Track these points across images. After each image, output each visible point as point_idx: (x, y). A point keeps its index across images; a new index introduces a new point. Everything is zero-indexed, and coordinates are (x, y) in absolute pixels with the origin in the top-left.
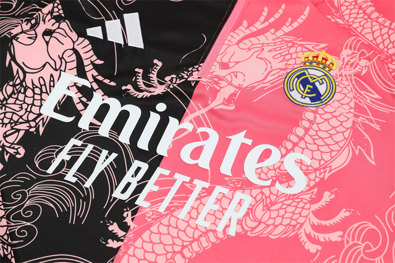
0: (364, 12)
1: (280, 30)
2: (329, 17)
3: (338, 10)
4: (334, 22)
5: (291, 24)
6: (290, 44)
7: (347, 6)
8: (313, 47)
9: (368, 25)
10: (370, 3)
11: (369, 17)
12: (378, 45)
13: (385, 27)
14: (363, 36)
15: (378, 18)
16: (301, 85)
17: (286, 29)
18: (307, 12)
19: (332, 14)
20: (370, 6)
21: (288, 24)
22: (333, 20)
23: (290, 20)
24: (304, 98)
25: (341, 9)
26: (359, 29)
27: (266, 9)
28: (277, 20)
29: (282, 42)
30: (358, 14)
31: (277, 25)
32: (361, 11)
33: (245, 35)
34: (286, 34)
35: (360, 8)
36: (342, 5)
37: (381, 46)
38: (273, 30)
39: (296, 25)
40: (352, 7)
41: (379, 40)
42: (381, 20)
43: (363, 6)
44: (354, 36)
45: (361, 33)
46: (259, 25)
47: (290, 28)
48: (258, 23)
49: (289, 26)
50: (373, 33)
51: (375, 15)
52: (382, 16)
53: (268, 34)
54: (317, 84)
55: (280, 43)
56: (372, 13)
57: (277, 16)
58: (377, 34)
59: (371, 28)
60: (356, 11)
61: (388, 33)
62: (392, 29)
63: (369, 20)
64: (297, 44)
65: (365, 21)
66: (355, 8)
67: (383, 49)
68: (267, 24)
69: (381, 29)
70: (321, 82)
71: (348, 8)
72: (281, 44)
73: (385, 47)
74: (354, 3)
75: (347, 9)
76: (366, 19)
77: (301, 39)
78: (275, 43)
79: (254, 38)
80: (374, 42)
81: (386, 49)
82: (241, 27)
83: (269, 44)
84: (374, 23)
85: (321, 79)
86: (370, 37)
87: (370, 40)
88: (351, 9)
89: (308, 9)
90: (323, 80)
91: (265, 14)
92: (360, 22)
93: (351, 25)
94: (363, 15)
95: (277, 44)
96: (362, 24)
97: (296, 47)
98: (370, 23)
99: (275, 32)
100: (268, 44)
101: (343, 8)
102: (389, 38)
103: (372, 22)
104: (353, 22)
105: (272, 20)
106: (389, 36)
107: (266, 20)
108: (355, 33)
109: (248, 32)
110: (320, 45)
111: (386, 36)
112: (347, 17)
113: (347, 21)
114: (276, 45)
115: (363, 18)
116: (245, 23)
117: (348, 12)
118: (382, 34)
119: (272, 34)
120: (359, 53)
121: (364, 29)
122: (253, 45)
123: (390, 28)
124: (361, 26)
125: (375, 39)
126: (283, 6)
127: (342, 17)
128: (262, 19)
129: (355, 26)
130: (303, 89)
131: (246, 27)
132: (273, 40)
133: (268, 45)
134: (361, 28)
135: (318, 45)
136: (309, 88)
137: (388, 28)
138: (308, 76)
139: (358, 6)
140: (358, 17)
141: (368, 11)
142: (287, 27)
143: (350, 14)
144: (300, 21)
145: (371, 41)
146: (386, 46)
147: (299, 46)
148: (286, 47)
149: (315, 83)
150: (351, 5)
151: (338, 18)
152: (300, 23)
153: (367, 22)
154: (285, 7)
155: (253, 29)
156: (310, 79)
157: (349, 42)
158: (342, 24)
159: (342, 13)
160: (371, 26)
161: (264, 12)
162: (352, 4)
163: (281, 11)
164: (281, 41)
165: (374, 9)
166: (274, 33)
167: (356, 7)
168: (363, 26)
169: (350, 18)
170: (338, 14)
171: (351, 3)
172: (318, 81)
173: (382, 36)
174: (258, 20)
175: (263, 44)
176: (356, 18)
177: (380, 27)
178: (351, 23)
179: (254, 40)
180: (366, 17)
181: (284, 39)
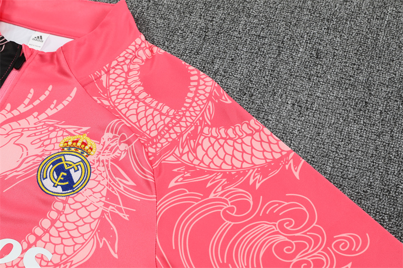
0: (133, 93)
1: (44, 113)
2: (95, 98)
3: (106, 90)
4: (99, 104)
5: (55, 107)
6: (51, 128)
7: (116, 86)
8: (74, 131)
9: (135, 106)
10: (139, 83)
11: (137, 98)
12: (141, 127)
13: (151, 107)
14: (127, 118)
15: (145, 98)
16: (55, 173)
17: (50, 112)
18: (73, 94)
19: (99, 96)
20: (139, 86)
21: (52, 106)
22: (99, 102)
23: (55, 102)
24: (56, 187)
25: (109, 90)
26: (124, 111)
27: (32, 91)
28: (42, 102)
29: (44, 126)
30: (126, 94)
31: (41, 109)
32: (129, 91)
33: (5, 119)
34: (49, 118)
35: (129, 88)
36: (111, 85)
37: (144, 129)
38: (36, 114)
39: (60, 107)
40: (121, 87)
41: (143, 122)
42: (148, 101)
43: (132, 86)
44: (118, 118)
45: (125, 115)
46: (22, 109)
47: (55, 111)
48: (23, 106)
49: (54, 108)
50: (137, 114)
51: (144, 94)
52: (150, 96)
53: (30, 118)
54: (72, 171)
55: (41, 127)
56: (140, 93)
57: (43, 98)
58: (141, 115)
59: (137, 109)
60: (124, 91)
61: (152, 114)
62: (157, 110)
63: (136, 101)
64: (59, 128)
65: (132, 102)
66: (124, 88)
67: (145, 132)
68: (31, 106)
69: (146, 110)
70: (76, 169)
71: (117, 88)
72: (43, 128)
73: (148, 130)
74: (124, 83)
75: (116, 89)
76: (134, 100)
77: (63, 122)
78: (36, 127)
79: (15, 122)
80: (137, 124)
81: (148, 132)
82: (4, 110)
83: (30, 129)
84: (141, 104)
85: (77, 166)
86: (134, 119)
87: (134, 122)
88: (120, 90)
89: (75, 89)
90: (79, 167)
91: (30, 96)
92: (126, 103)
93: (116, 107)
94: (131, 95)
95: (38, 128)
96: (128, 106)
97: (58, 131)
98: (137, 103)
99: (38, 115)
100: (28, 128)
101: (112, 89)
102: (153, 120)
103: (138, 103)
104: (119, 103)
105: (37, 103)
106: (153, 117)
107: (31, 103)
108: (119, 115)
109: (9, 116)
110: (82, 129)
111: (150, 118)
112: (114, 98)
113: (114, 103)
114: (37, 129)
115: (130, 98)
116: (8, 107)
117: (116, 92)
118: (147, 115)
119: (35, 118)
120: (120, 136)
121: (129, 110)
122: (12, 130)
123: (155, 109)
124: (126, 107)
125: (139, 121)
126: (50, 88)
127: (109, 98)
128: (27, 101)
129: (120, 107)
130: (56, 177)
131: (9, 110)
132: (35, 124)
133: (29, 130)
134: (127, 109)
135: (79, 129)
136: (63, 176)
137: (153, 109)
138: (64, 162)
139: (127, 85)
140: (125, 97)
141: (136, 92)
142: (51, 109)
143: (118, 94)
144: (66, 103)
145: (135, 123)
146: (149, 128)
147: (60, 130)
148: (47, 131)
149: (70, 170)
150: (120, 85)
151: (105, 99)
152: (65, 105)
153: (134, 103)
154: (52, 89)
155: (16, 113)
156: (66, 166)
157: (110, 125)
158: (107, 106)
159: (110, 93)
160: (136, 108)
161: (30, 94)
162: (122, 83)
163: (47, 93)
164: (42, 126)
165: (142, 88)
166: (37, 117)
167: (126, 86)
168: (128, 108)
169: (117, 98)
170: (106, 95)
171: (120, 83)
172: (73, 167)
173: (146, 117)
174: (22, 102)
175: (23, 129)
176: (123, 99)
177: (146, 108)
178: (116, 105)
179: (14, 125)
180: (134, 97)
181: (46, 123)
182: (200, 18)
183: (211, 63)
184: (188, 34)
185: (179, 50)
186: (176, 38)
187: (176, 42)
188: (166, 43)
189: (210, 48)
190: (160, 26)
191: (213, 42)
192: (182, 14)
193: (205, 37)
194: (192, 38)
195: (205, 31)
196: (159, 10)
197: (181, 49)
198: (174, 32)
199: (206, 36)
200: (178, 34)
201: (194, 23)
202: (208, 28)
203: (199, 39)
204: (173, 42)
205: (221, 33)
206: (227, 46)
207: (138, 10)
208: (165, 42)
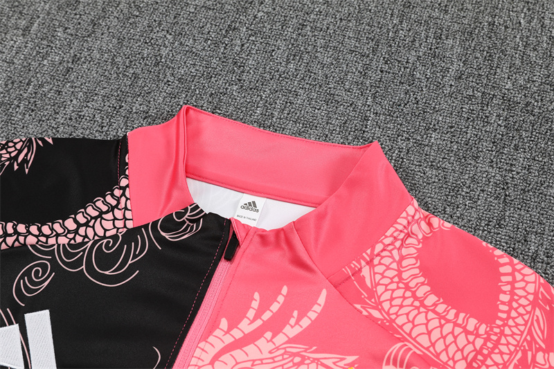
0: (414, 296)
1: (281, 334)
2: (358, 306)
3: (372, 293)
4: (366, 316)
5: (297, 323)
6: (297, 360)
7: (386, 285)
8: (334, 363)
9: (421, 319)
10: (422, 279)
11: (422, 305)
12: (438, 355)
13: (448, 321)
14: (414, 339)
15: (435, 305)
17: (291, 331)
18: (322, 299)
19: (362, 302)
20: (423, 284)
21: (292, 321)
22: (365, 313)
23: (295, 313)
25: (376, 291)
26: (407, 328)
27: (257, 296)
28: (275, 315)
29: (285, 356)
30: (404, 298)
31: (275, 326)
32: (408, 294)
33: (224, 345)
34: (290, 341)
35: (407, 288)
36: (379, 284)
37: (444, 357)
38: (268, 335)
39: (305, 322)
40: (394, 286)
41: (440, 346)
42: (441, 308)
43: (412, 284)
44: (399, 340)
45: (410, 335)
46: (246, 327)
47: (297, 330)
48: (245, 321)
49: (295, 324)
50: (429, 333)
51: (431, 299)
52: (442, 300)
53: (261, 342)
55: (280, 358)
56: (426, 296)
57: (275, 307)
58: (436, 335)
59: (426, 325)
60: (399, 293)
61: (452, 333)
62: (459, 326)
63: (422, 309)
64: (309, 358)
65: (416, 312)
66: (398, 288)
67: (446, 363)
68: (259, 323)
69: (441, 326)
71: (388, 288)
72: (284, 359)
73: (449, 359)
74: (396, 279)
75: (386, 290)
76: (417, 308)
77: (314, 348)
78: (272, 358)
79: (239, 351)
80: (431, 349)
81: (451, 363)
82: (218, 330)
83: (264, 361)
84: (431, 315)
86: (424, 340)
87: (426, 346)
88: (393, 291)
89: (324, 292)
91: (255, 304)
92: (407, 314)
93: (394, 321)
94: (412, 299)
95: (276, 359)
96: (411, 318)
97: (308, 364)
98: (424, 314)
99: (273, 337)
100: (261, 360)
101: (380, 289)
102: (455, 342)
103: (427, 313)
104: (396, 314)
105: (267, 316)
106: (455, 338)
107: (258, 316)
108: (401, 334)
109: (228, 340)
110: (344, 359)
111: (450, 339)
112: (386, 306)
113: (388, 314)
114: (275, 362)
115: (412, 305)
116: (224, 323)
117: (387, 295)
118: (444, 335)
119: (268, 342)
121: (414, 326)
122: (237, 363)
123: (456, 325)
124: (409, 321)
125: (433, 345)
126: (285, 290)
127: (378, 306)
128: (251, 314)
129: (400, 321)
131: (226, 330)
132: (270, 352)
133: (262, 363)
134: (410, 325)
135: (342, 359)
137: (452, 324)
139: (403, 283)
140: (404, 304)
141: (420, 294)
142: (292, 327)
143: (392, 299)
144: (313, 315)
145: (427, 349)
146: (451, 356)
147: (312, 362)
148: (291, 364)
150: (392, 282)
151: (373, 308)
152: (313, 319)
153: (419, 313)
154: (288, 292)
155: (237, 334)
157: (393, 351)
158: (380, 319)
159: (379, 297)
160: (425, 322)
161: (254, 302)
162: (394, 280)
163: (281, 299)
164: (282, 355)
165: (428, 288)
166: (271, 340)
167: (401, 285)
168: (413, 322)
169: (392, 306)
170: (373, 300)
171: (392, 279)
173: (444, 338)
174: (244, 316)
175: (254, 361)
176: (401, 306)
177: (440, 323)
178: (393, 317)
179: (238, 354)
180: (417, 303)
181: (288, 350)
182: (492, 166)
183: (523, 241)
184: (478, 193)
185: (470, 221)
186: (460, 200)
187: (463, 207)
188: (448, 209)
189: (516, 216)
190: (433, 180)
191: (519, 206)
192: (463, 161)
193: (505, 199)
194: (486, 200)
195: (503, 189)
196: (426, 155)
197: (473, 219)
198: (456, 189)
199: (506, 195)
200: (464, 193)
201: (484, 175)
202: (507, 183)
203: (496, 202)
204: (458, 207)
205: (528, 191)
206: (541, 212)
207: (394, 155)
208: (445, 208)
